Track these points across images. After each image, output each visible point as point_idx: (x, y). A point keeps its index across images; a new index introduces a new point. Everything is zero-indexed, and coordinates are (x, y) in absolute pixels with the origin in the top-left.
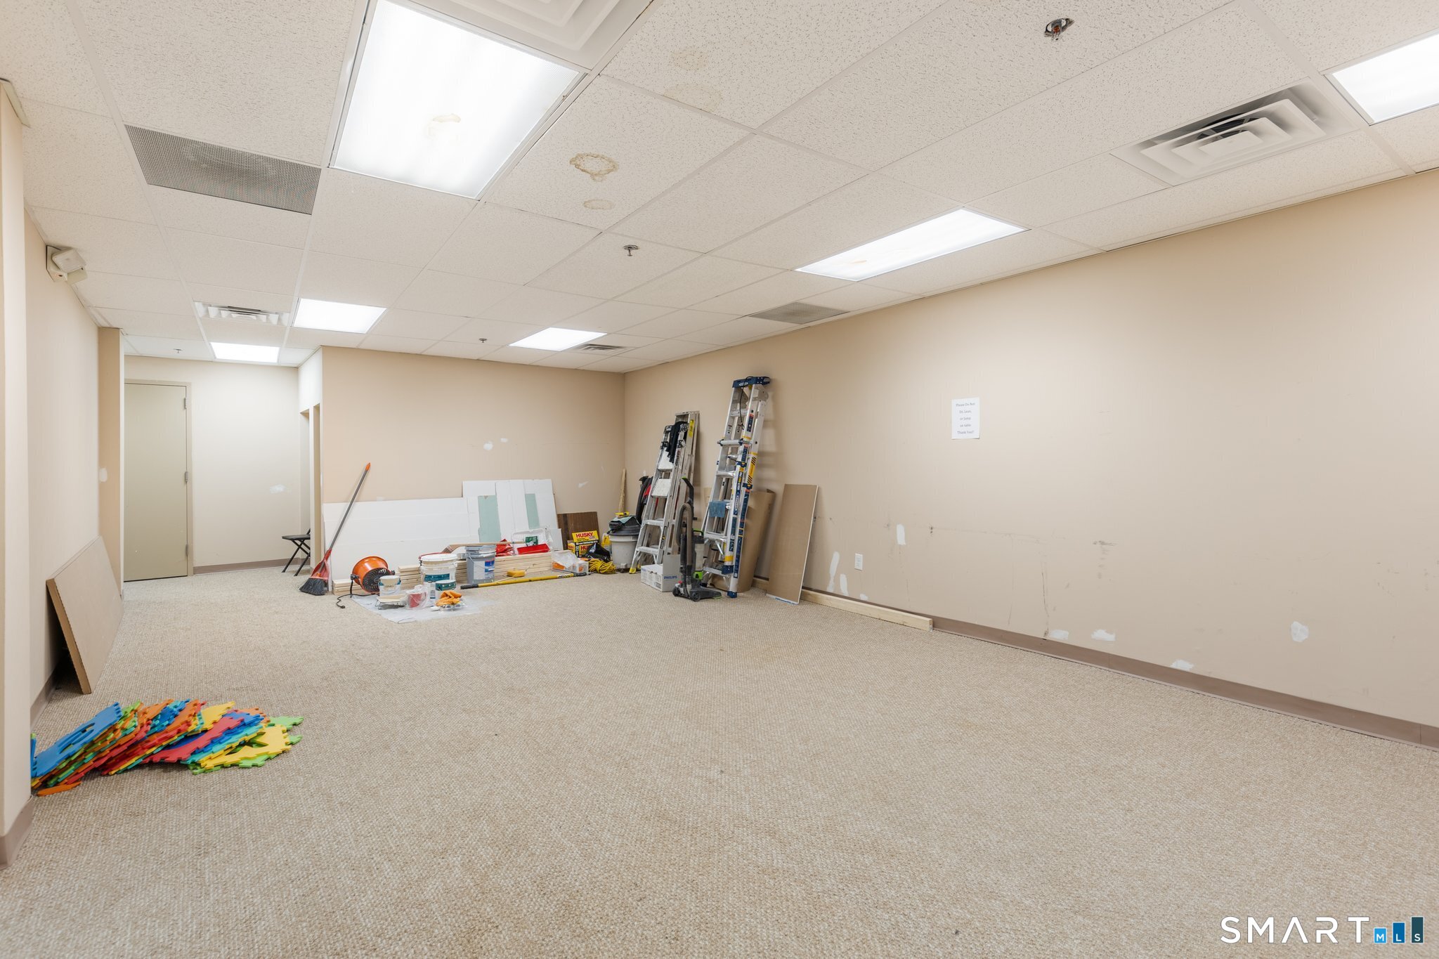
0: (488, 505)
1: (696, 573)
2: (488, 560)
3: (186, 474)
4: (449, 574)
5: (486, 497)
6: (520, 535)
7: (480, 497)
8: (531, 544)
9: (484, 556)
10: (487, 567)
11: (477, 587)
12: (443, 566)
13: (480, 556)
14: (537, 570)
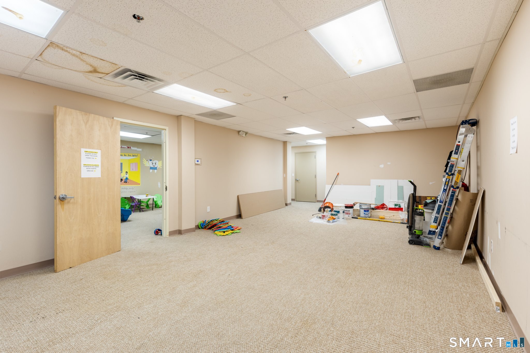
0: (380, 189)
1: (415, 230)
2: (365, 210)
3: (315, 175)
4: (339, 211)
5: (379, 186)
6: (393, 203)
7: (377, 186)
8: (397, 207)
9: (363, 208)
10: (365, 212)
11: (357, 218)
12: (337, 208)
13: (362, 207)
14: (395, 218)
